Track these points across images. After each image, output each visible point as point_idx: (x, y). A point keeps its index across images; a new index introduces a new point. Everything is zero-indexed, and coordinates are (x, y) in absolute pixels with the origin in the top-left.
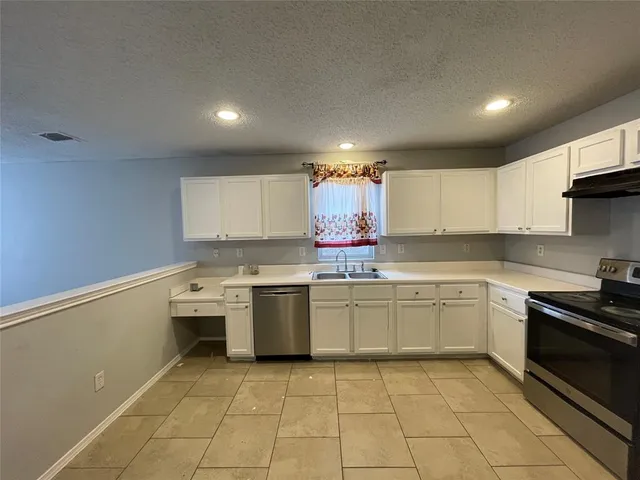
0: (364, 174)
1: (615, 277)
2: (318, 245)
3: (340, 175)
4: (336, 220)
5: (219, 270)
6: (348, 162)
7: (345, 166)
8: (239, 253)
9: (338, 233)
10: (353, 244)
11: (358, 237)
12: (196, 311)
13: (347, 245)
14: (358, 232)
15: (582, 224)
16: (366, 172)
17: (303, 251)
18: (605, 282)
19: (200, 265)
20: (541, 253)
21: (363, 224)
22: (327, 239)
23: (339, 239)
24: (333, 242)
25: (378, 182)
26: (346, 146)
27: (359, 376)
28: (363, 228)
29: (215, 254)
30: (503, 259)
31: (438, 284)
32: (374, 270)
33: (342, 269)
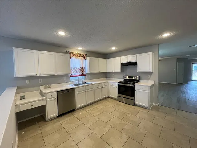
0: (82, 57)
1: (126, 78)
2: (70, 76)
3: (76, 56)
4: (76, 69)
5: (29, 89)
6: (78, 53)
7: (77, 53)
8: (40, 81)
9: (76, 72)
10: (80, 76)
11: (81, 74)
12: (32, 106)
13: (78, 76)
14: (81, 72)
15: (123, 70)
16: (83, 56)
17: (65, 78)
18: (124, 79)
19: (18, 88)
20: (114, 75)
21: (83, 70)
22: (73, 75)
23: (76, 74)
24: (75, 75)
25: (86, 59)
26: (80, 48)
27: (91, 109)
28: (83, 71)
29: (27, 82)
30: (106, 78)
31: (101, 83)
32: (85, 82)
33: (78, 83)
